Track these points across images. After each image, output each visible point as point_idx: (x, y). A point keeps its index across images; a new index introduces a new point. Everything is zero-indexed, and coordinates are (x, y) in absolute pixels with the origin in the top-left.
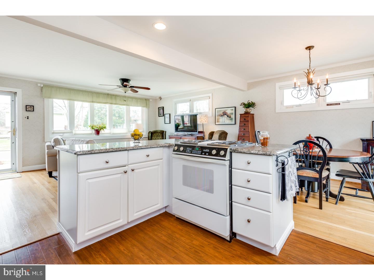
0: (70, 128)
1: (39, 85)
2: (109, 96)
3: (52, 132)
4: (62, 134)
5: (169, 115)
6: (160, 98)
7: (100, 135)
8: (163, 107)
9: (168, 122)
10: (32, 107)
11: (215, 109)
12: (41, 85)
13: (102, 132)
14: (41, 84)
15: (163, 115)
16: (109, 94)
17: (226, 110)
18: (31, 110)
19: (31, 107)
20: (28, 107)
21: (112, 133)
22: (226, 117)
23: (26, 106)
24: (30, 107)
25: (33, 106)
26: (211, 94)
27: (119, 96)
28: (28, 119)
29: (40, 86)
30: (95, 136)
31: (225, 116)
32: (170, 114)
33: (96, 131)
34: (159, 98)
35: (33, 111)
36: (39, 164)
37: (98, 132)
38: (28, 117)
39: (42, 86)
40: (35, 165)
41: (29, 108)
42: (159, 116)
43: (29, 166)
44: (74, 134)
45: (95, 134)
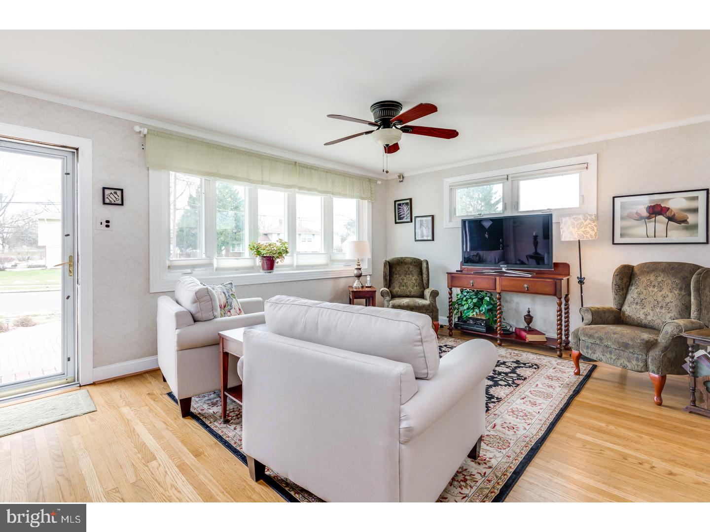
0: (206, 253)
1: (137, 129)
2: (298, 167)
3: (168, 263)
4: (189, 271)
5: (430, 218)
6: (402, 177)
7: (276, 271)
8: (411, 200)
9: (427, 236)
10: (119, 193)
11: (614, 198)
12: (142, 130)
13: (278, 262)
14: (141, 128)
15: (409, 220)
16: (297, 164)
17: (663, 200)
18: (117, 202)
19: (116, 193)
20: (107, 192)
21: (295, 264)
22: (661, 222)
23: (104, 189)
24: (113, 191)
25: (122, 190)
26: (596, 155)
27: (318, 170)
28: (108, 226)
29: (140, 132)
30: (262, 273)
31: (660, 218)
32: (433, 217)
33: (268, 260)
34: (399, 177)
35: (122, 204)
36: (135, 358)
37: (270, 263)
38: (108, 222)
39: (145, 131)
40: (126, 360)
41: (111, 195)
42: (396, 223)
43: (111, 363)
44: (216, 269)
45: (263, 269)
